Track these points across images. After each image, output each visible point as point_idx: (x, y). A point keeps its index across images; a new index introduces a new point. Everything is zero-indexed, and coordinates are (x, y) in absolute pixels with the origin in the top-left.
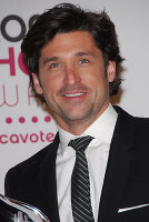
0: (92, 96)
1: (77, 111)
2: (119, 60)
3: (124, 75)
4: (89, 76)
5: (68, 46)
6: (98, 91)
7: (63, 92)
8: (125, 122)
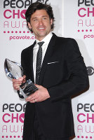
0: (47, 29)
1: (42, 34)
2: (53, 18)
3: (54, 23)
4: (46, 23)
5: (39, 14)
6: (48, 28)
7: (38, 28)
8: (55, 39)
